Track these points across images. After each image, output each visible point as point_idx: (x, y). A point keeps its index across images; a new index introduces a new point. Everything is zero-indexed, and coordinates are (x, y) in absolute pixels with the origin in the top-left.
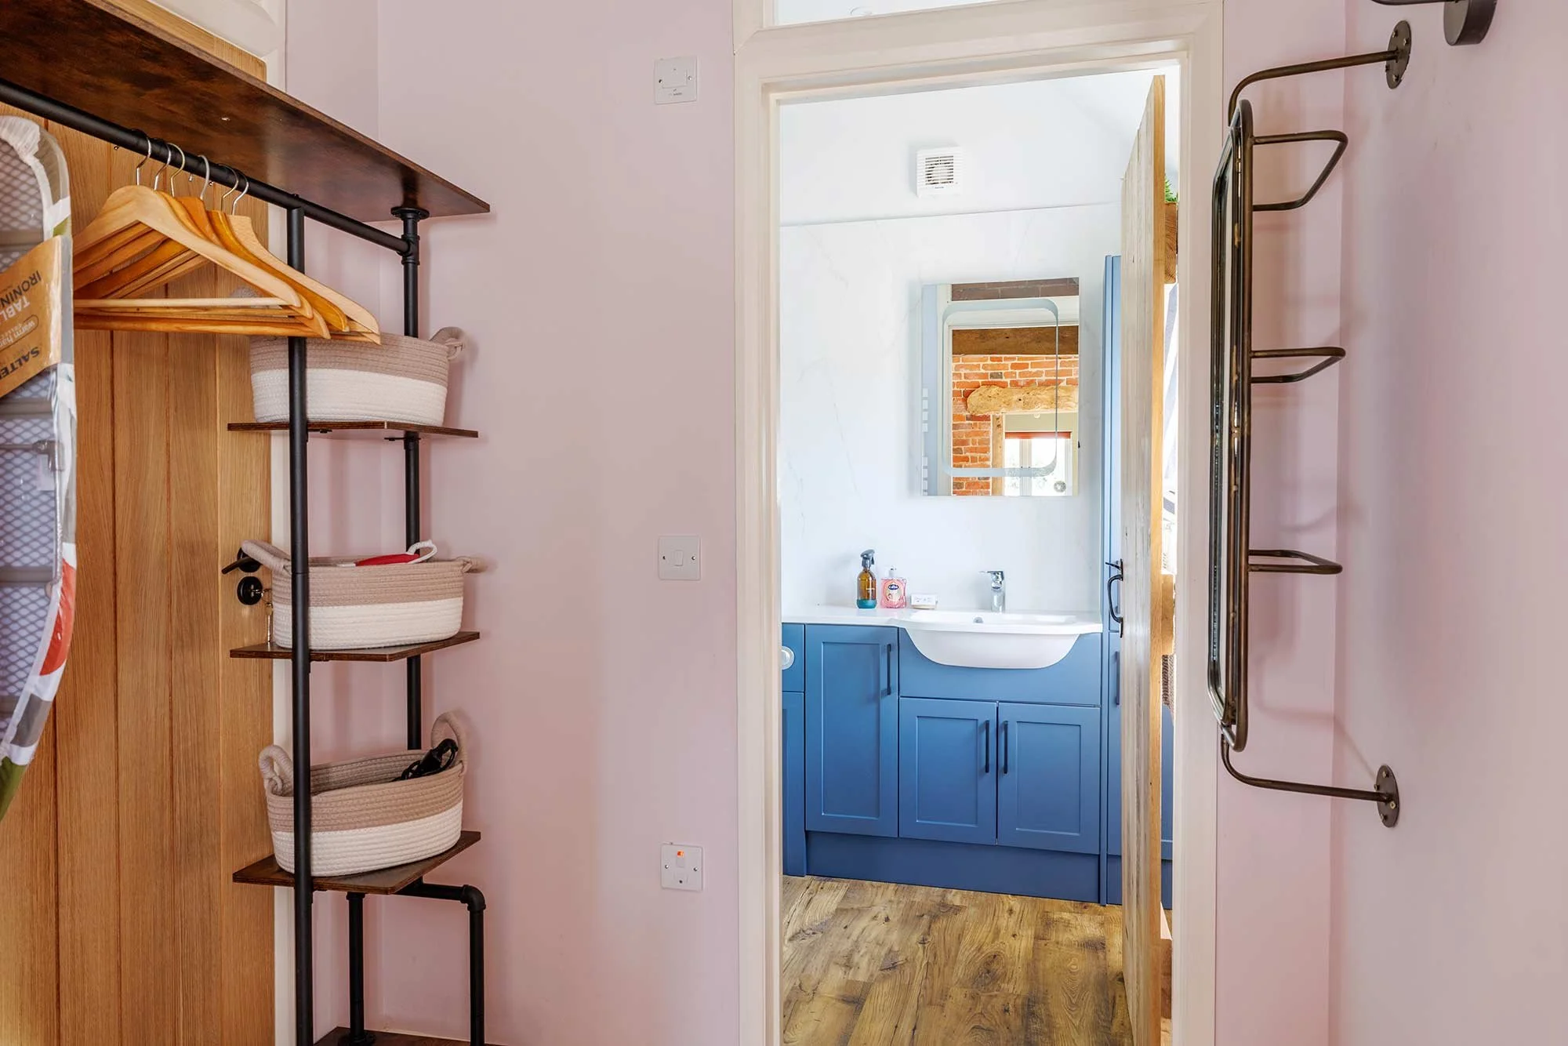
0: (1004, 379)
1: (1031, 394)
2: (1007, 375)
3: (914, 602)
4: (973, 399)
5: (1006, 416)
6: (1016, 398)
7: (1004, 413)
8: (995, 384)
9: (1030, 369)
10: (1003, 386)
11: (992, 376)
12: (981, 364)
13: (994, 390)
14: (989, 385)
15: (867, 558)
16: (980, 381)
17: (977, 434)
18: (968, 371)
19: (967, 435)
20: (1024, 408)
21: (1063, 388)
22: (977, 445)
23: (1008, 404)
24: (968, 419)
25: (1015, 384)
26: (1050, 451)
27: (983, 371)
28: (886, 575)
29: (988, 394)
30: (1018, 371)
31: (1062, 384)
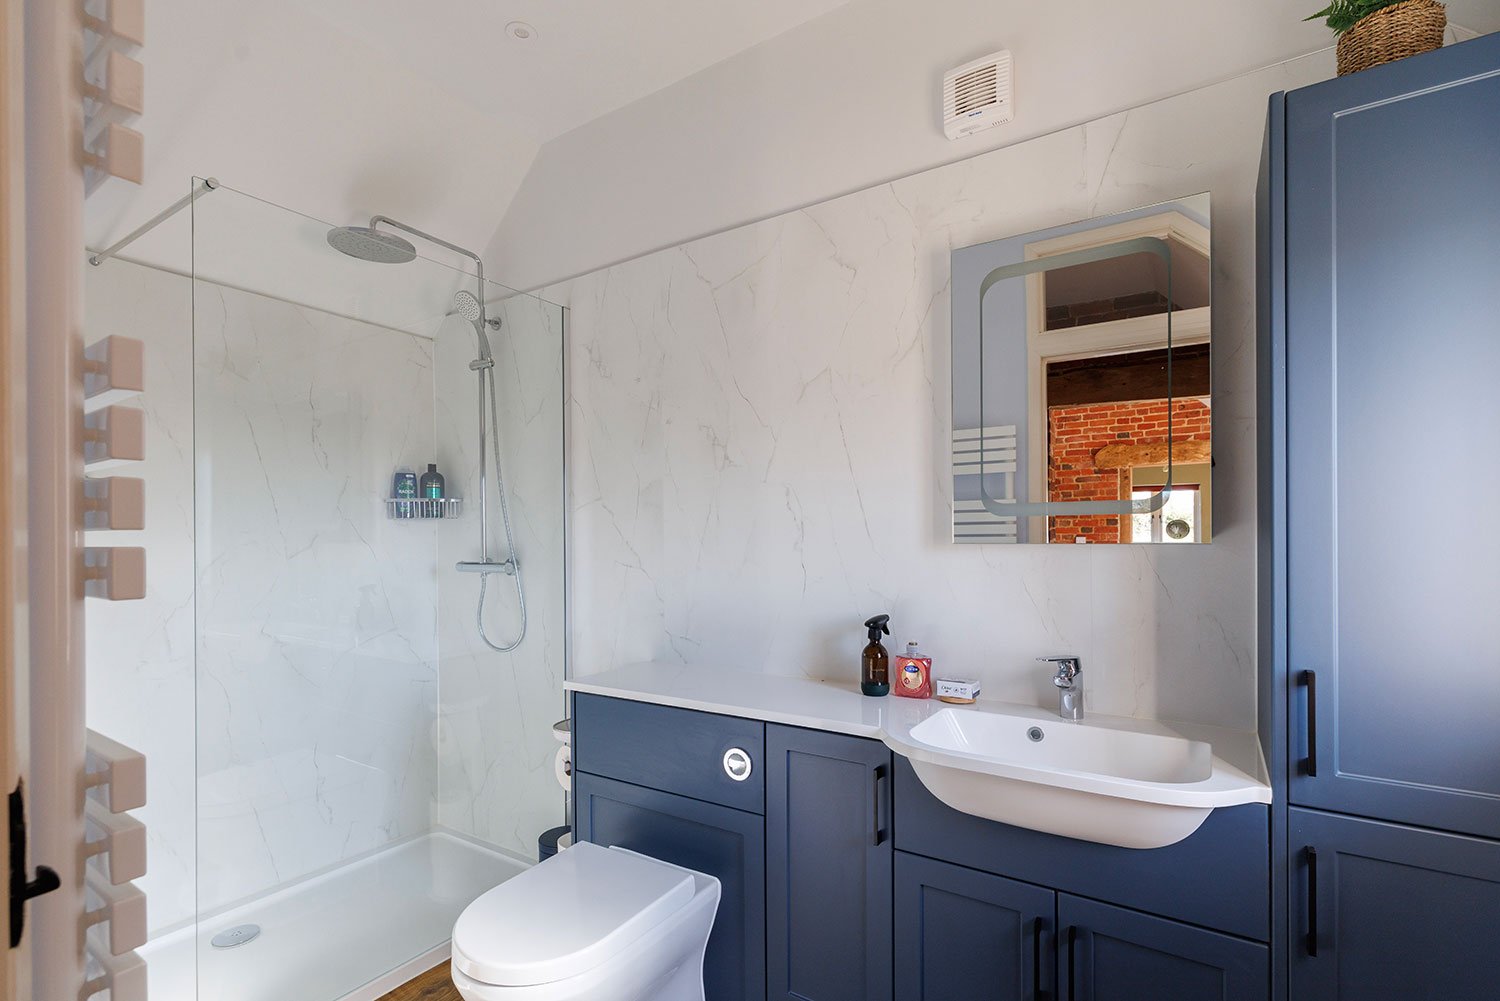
0: (1131, 438)
1: (1158, 449)
2: (1134, 435)
3: (941, 692)
4: (1101, 455)
5: (1134, 470)
6: (1142, 453)
7: (1130, 466)
8: (1122, 442)
9: (1156, 428)
10: (1131, 443)
11: (1119, 436)
12: (1109, 427)
13: (1121, 448)
14: (1117, 443)
15: (877, 626)
16: (1108, 441)
17: (1105, 485)
18: (1096, 433)
19: (1096, 486)
20: (1150, 461)
21: (1190, 442)
22: (1105, 495)
23: (1136, 459)
24: (1096, 473)
25: (1142, 441)
26: (1181, 504)
27: (1109, 432)
28: (903, 651)
29: (1115, 450)
30: (1144, 431)
31: (1190, 439)
